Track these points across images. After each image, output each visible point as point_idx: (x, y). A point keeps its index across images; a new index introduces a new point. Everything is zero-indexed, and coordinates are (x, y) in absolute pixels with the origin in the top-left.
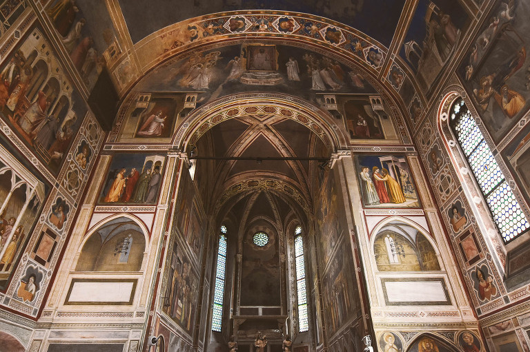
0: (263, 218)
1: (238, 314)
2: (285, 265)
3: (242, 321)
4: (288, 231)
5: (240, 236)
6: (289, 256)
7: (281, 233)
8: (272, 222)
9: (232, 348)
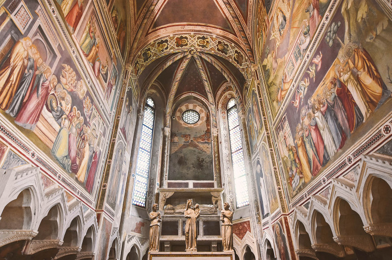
0: (193, 95)
1: (165, 186)
2: (218, 139)
3: (169, 195)
4: (220, 106)
5: (169, 110)
6: (222, 129)
7: (212, 108)
8: (202, 99)
9: (155, 218)
